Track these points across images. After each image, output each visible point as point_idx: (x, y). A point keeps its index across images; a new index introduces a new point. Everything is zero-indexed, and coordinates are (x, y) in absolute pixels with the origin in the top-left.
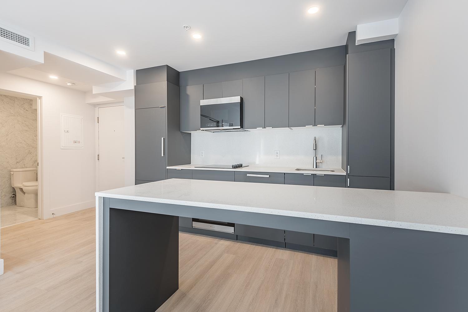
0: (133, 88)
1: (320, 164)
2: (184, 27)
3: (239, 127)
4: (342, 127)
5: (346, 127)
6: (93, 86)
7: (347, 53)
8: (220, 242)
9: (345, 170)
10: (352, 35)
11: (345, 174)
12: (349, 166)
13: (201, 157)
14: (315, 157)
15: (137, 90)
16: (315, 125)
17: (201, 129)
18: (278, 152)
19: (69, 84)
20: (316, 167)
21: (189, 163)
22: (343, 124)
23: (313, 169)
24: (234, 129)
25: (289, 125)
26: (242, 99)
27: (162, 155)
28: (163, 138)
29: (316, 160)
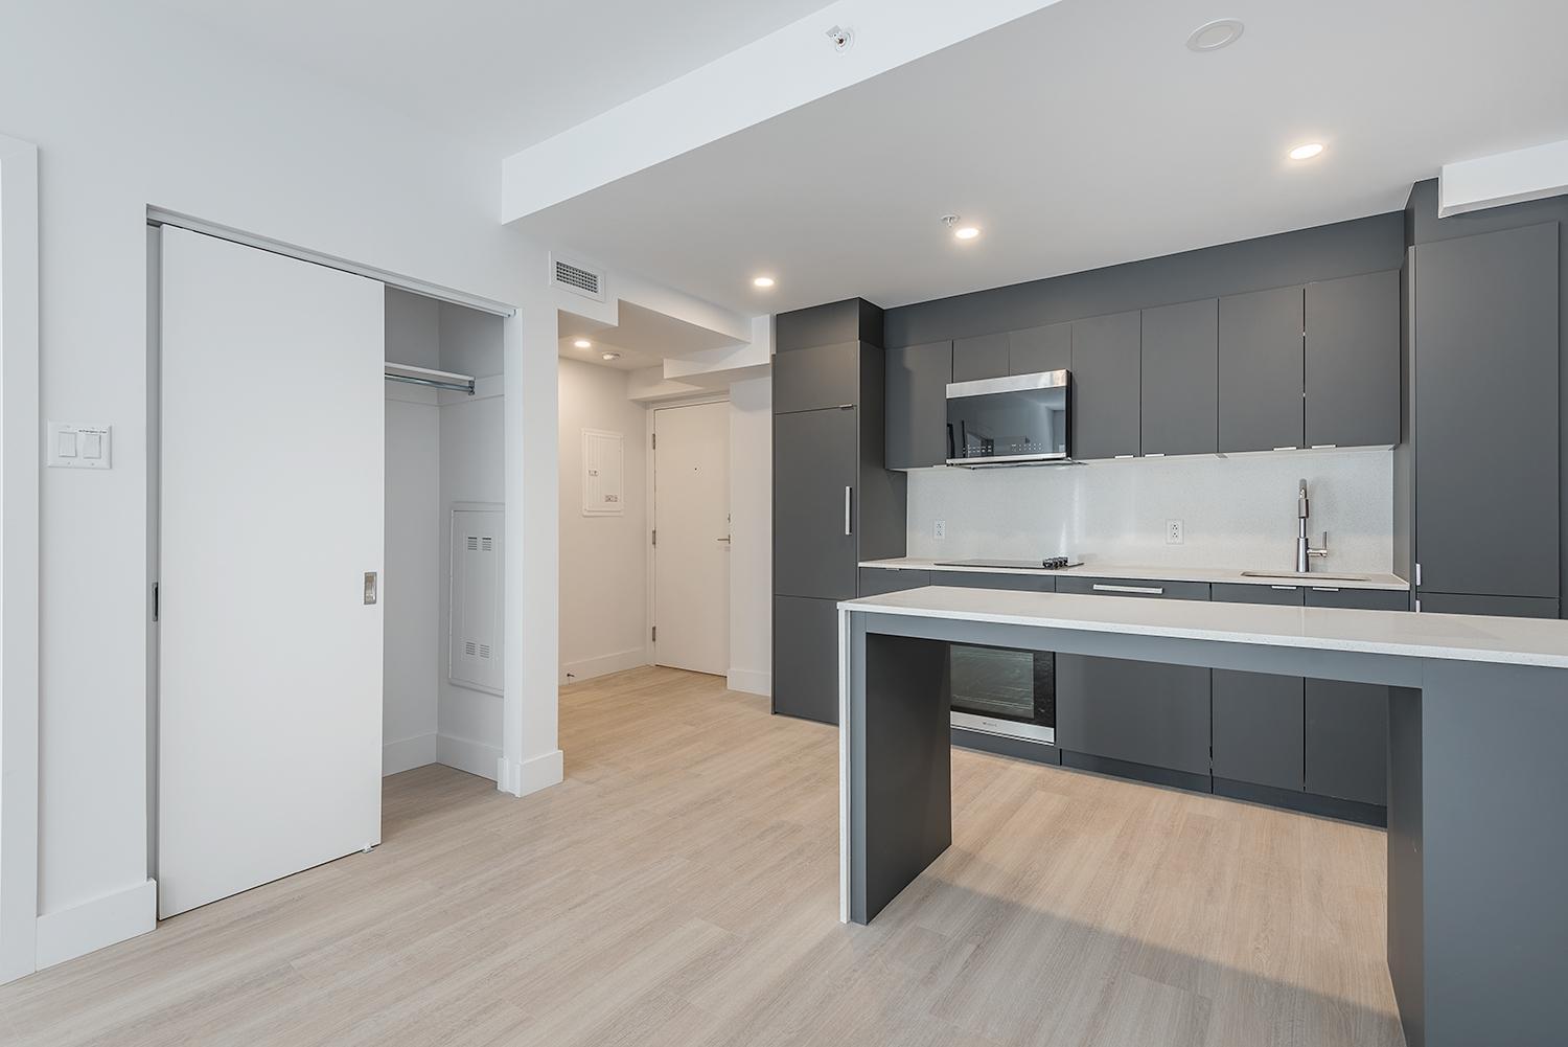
0: (768, 360)
1: (1320, 562)
2: (945, 219)
3: (1063, 455)
4: (1394, 449)
5: (1407, 451)
6: (665, 360)
7: (1408, 239)
8: (1012, 767)
9: (1408, 576)
10: (1427, 189)
11: (1406, 586)
12: (1418, 565)
13: (936, 537)
14: (1302, 541)
15: (779, 366)
16: (1304, 444)
17: (949, 461)
18: (1179, 524)
19: (607, 357)
20: (1307, 570)
21: (901, 553)
22: (1399, 438)
23: (1297, 575)
24: (1044, 460)
25: (1218, 449)
26: (1070, 377)
27: (847, 533)
28: (848, 488)
29: (1307, 548)
